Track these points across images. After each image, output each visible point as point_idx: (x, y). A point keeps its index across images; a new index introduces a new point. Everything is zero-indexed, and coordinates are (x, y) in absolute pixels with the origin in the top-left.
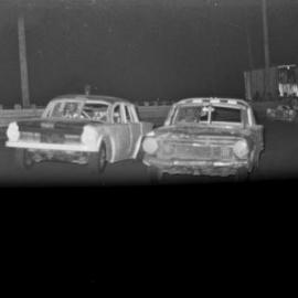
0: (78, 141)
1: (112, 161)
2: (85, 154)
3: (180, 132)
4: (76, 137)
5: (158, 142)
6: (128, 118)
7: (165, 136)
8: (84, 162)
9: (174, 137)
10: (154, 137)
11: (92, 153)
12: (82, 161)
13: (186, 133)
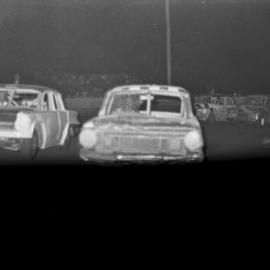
0: (12, 128)
1: (43, 147)
2: (17, 140)
3: (123, 123)
4: (10, 124)
5: (98, 135)
6: (56, 107)
7: (105, 127)
8: (16, 149)
9: (117, 128)
10: (93, 129)
11: (25, 140)
12: (15, 148)
13: (130, 124)
